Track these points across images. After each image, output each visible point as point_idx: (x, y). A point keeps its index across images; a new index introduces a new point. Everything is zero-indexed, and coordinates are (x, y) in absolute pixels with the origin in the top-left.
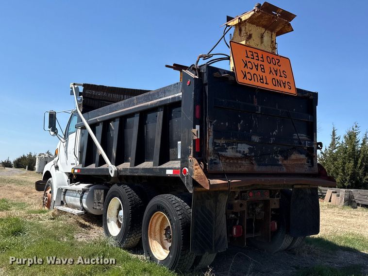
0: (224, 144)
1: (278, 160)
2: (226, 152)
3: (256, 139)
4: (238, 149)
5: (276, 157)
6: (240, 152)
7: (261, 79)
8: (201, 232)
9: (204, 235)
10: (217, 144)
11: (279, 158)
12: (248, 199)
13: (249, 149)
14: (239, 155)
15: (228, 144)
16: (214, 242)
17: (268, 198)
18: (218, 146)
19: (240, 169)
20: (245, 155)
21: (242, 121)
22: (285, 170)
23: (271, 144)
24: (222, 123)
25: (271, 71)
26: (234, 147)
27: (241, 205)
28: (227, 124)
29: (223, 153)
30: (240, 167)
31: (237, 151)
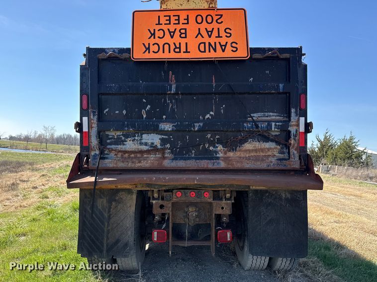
0: (120, 135)
1: (216, 152)
2: (124, 145)
3: (167, 127)
4: (143, 141)
5: (211, 148)
6: (146, 144)
7: (176, 48)
8: (89, 233)
9: (93, 236)
10: (111, 137)
11: (219, 148)
12: (174, 199)
13: (162, 140)
14: (145, 148)
15: (127, 136)
16: (105, 245)
17: (211, 200)
18: (110, 139)
19: (139, 165)
20: (154, 147)
21: (149, 106)
22: (222, 165)
23: (195, 131)
24: (117, 112)
25: (199, 33)
26: (136, 138)
27: (162, 207)
28: (124, 112)
29: (120, 147)
30: (140, 162)
31: (141, 144)
